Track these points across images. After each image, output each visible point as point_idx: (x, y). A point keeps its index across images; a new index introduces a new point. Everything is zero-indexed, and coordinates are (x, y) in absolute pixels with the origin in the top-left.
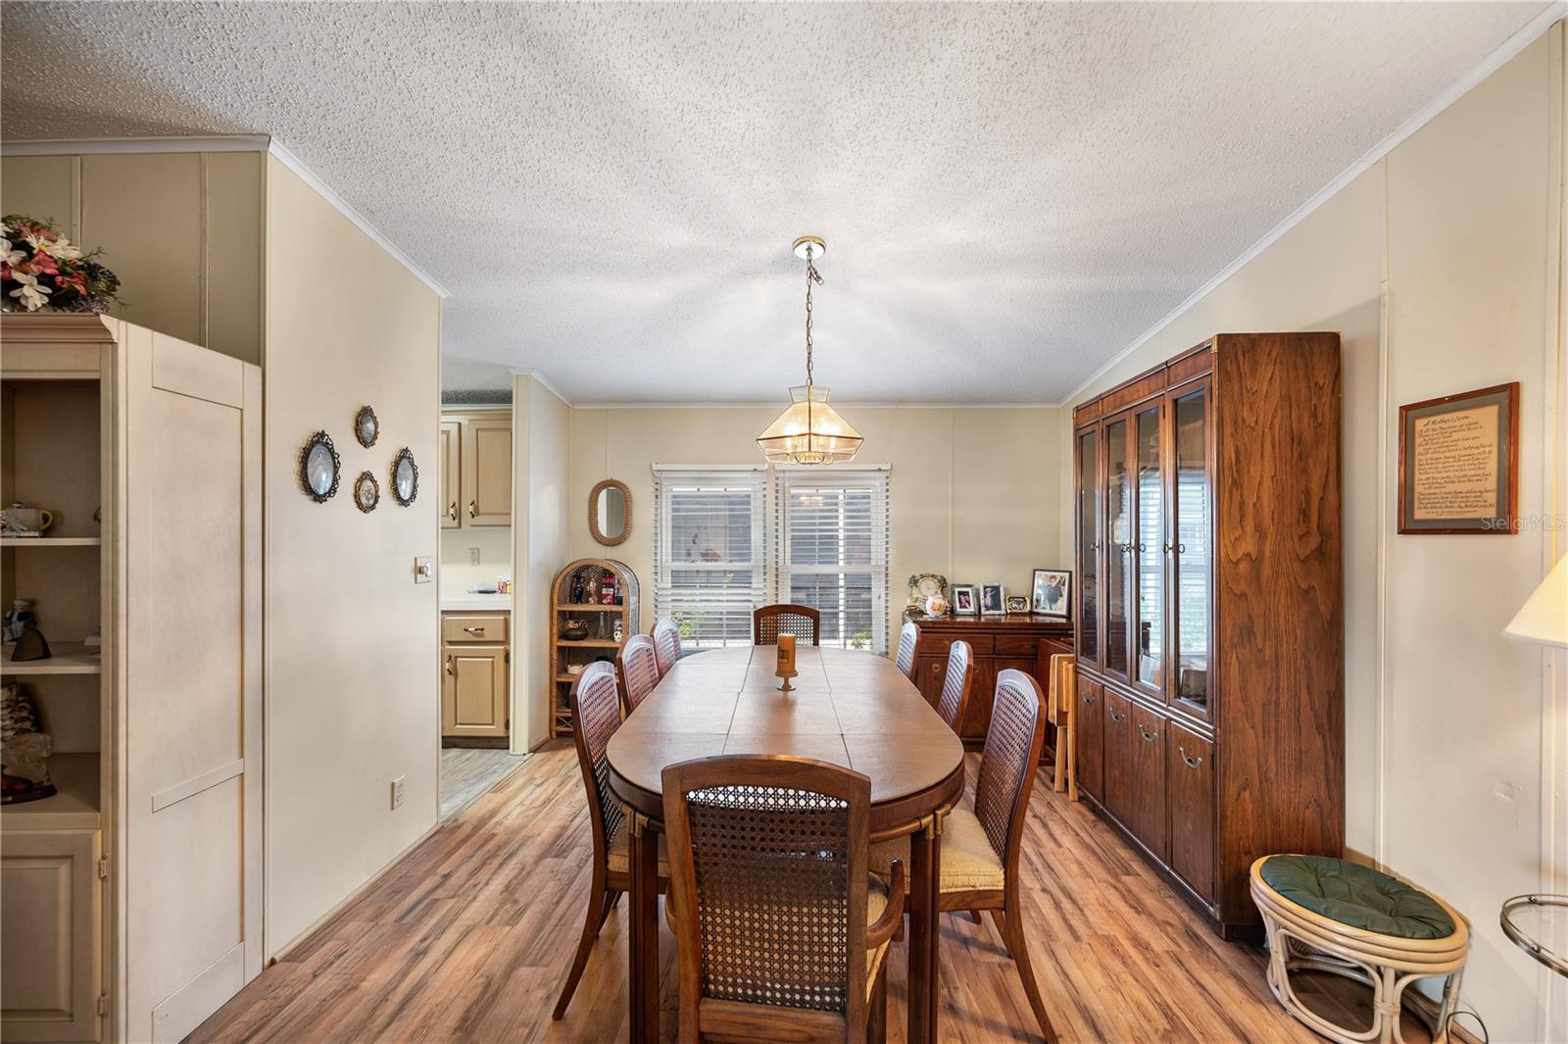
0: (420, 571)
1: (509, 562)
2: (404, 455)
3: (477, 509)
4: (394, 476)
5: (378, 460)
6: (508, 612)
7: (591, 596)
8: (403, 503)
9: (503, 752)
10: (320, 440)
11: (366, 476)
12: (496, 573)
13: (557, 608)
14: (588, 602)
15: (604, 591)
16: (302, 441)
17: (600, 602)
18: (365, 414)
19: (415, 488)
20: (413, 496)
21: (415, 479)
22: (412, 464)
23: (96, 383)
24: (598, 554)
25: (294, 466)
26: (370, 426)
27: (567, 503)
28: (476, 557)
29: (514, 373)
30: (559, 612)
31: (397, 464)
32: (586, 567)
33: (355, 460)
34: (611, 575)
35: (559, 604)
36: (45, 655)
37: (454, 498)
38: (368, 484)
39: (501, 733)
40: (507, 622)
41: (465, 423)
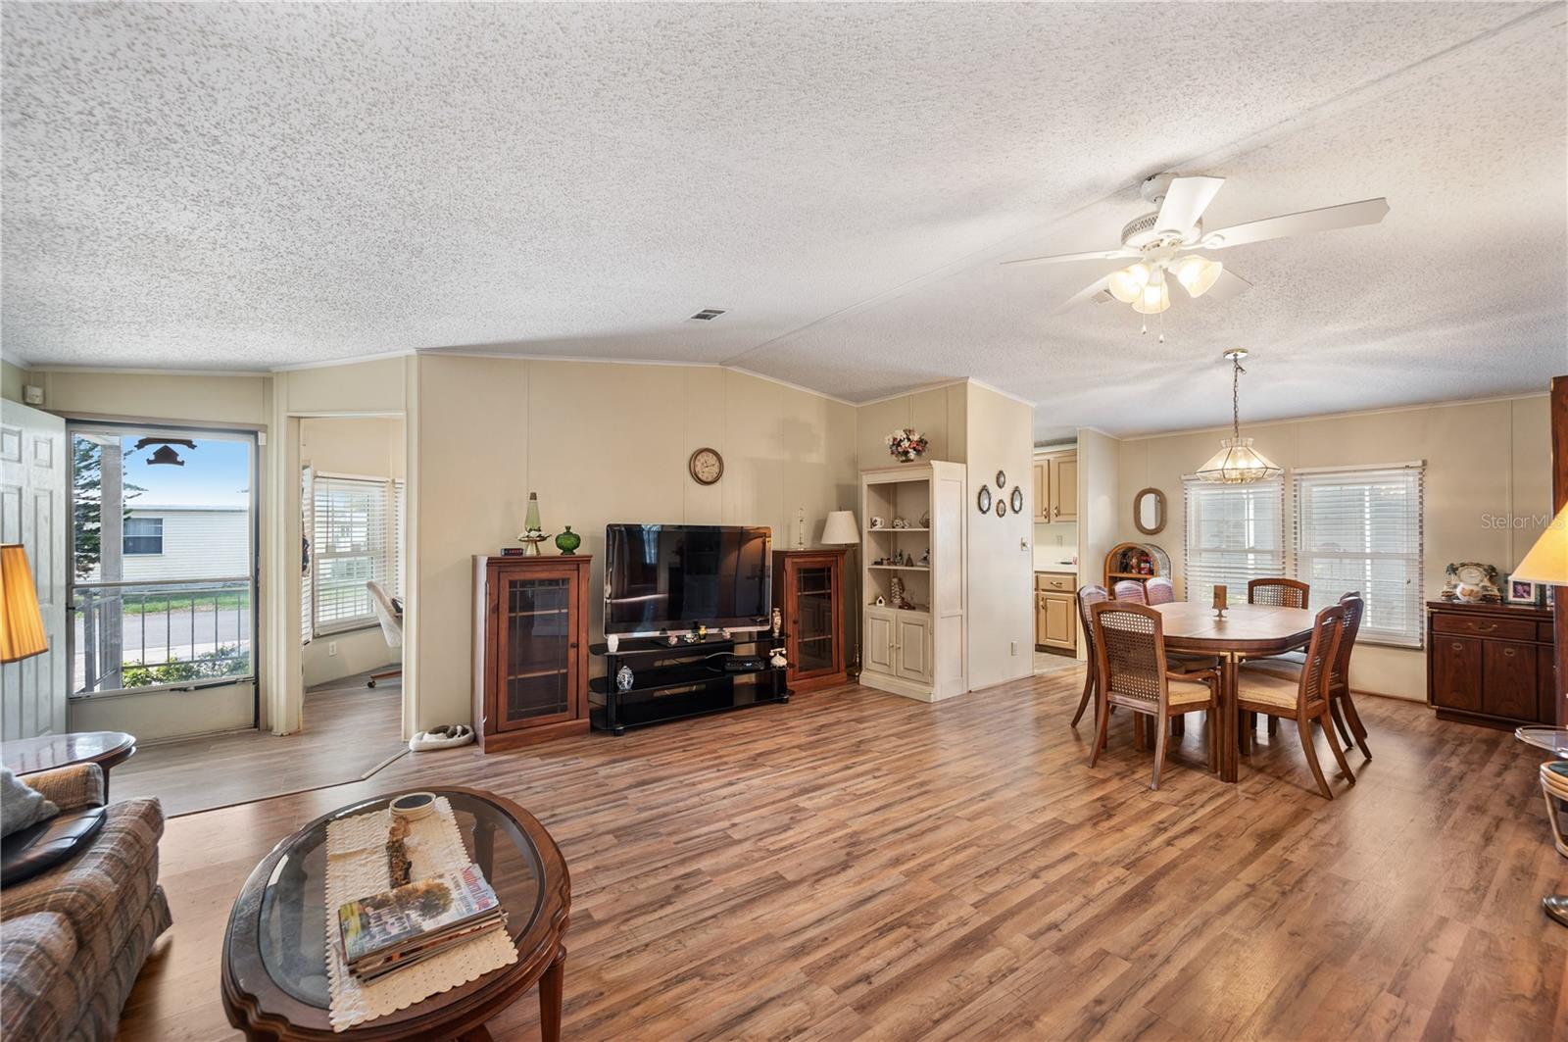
0: (1024, 545)
1: (1075, 544)
2: (1016, 489)
3: (1059, 511)
4: (1012, 499)
5: (1005, 494)
6: (1075, 574)
7: (1133, 568)
8: (1016, 512)
9: (1071, 659)
10: (984, 489)
11: (1001, 501)
12: (1071, 552)
13: (1108, 574)
14: (1131, 572)
15: (1143, 565)
16: (978, 490)
17: (1139, 573)
18: (1001, 473)
19: (1021, 504)
20: (1020, 508)
21: (1021, 499)
22: (1021, 495)
23: (928, 481)
24: (1139, 540)
25: (976, 500)
26: (1002, 479)
27: (1118, 507)
28: (1060, 541)
29: (1078, 429)
30: (1110, 577)
31: (1013, 494)
32: (1132, 549)
33: (997, 494)
34: (1147, 555)
35: (1110, 572)
36: (912, 566)
37: (1046, 505)
38: (1001, 504)
39: (1072, 647)
40: (1075, 580)
41: (1051, 459)
